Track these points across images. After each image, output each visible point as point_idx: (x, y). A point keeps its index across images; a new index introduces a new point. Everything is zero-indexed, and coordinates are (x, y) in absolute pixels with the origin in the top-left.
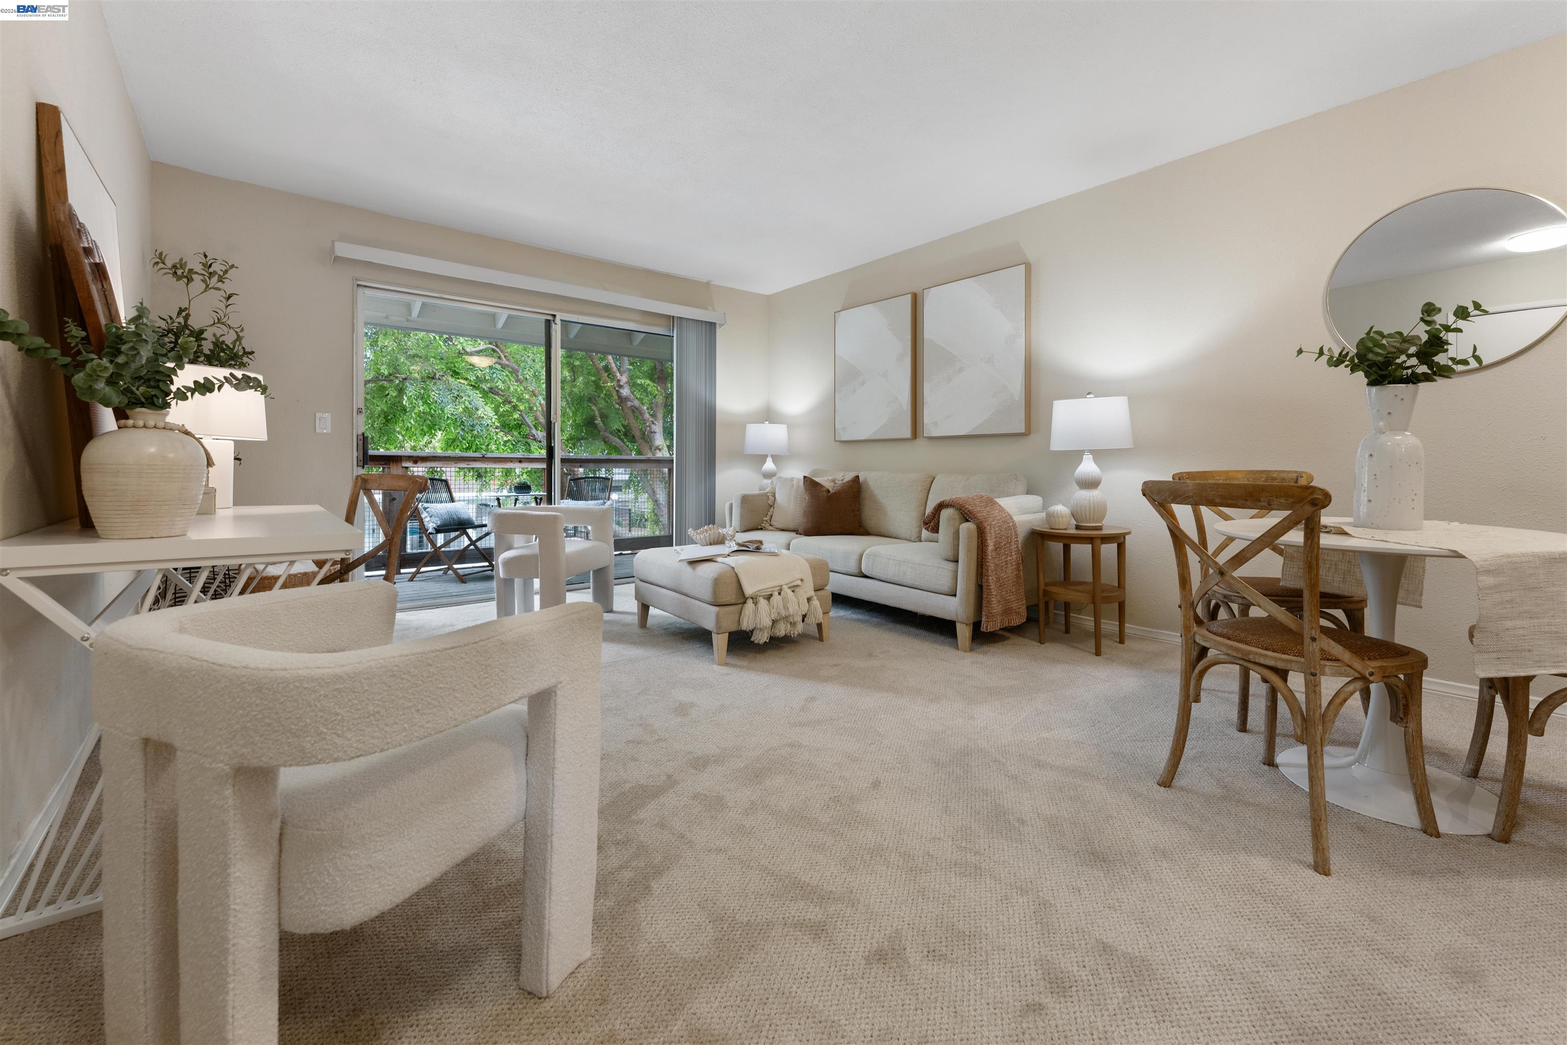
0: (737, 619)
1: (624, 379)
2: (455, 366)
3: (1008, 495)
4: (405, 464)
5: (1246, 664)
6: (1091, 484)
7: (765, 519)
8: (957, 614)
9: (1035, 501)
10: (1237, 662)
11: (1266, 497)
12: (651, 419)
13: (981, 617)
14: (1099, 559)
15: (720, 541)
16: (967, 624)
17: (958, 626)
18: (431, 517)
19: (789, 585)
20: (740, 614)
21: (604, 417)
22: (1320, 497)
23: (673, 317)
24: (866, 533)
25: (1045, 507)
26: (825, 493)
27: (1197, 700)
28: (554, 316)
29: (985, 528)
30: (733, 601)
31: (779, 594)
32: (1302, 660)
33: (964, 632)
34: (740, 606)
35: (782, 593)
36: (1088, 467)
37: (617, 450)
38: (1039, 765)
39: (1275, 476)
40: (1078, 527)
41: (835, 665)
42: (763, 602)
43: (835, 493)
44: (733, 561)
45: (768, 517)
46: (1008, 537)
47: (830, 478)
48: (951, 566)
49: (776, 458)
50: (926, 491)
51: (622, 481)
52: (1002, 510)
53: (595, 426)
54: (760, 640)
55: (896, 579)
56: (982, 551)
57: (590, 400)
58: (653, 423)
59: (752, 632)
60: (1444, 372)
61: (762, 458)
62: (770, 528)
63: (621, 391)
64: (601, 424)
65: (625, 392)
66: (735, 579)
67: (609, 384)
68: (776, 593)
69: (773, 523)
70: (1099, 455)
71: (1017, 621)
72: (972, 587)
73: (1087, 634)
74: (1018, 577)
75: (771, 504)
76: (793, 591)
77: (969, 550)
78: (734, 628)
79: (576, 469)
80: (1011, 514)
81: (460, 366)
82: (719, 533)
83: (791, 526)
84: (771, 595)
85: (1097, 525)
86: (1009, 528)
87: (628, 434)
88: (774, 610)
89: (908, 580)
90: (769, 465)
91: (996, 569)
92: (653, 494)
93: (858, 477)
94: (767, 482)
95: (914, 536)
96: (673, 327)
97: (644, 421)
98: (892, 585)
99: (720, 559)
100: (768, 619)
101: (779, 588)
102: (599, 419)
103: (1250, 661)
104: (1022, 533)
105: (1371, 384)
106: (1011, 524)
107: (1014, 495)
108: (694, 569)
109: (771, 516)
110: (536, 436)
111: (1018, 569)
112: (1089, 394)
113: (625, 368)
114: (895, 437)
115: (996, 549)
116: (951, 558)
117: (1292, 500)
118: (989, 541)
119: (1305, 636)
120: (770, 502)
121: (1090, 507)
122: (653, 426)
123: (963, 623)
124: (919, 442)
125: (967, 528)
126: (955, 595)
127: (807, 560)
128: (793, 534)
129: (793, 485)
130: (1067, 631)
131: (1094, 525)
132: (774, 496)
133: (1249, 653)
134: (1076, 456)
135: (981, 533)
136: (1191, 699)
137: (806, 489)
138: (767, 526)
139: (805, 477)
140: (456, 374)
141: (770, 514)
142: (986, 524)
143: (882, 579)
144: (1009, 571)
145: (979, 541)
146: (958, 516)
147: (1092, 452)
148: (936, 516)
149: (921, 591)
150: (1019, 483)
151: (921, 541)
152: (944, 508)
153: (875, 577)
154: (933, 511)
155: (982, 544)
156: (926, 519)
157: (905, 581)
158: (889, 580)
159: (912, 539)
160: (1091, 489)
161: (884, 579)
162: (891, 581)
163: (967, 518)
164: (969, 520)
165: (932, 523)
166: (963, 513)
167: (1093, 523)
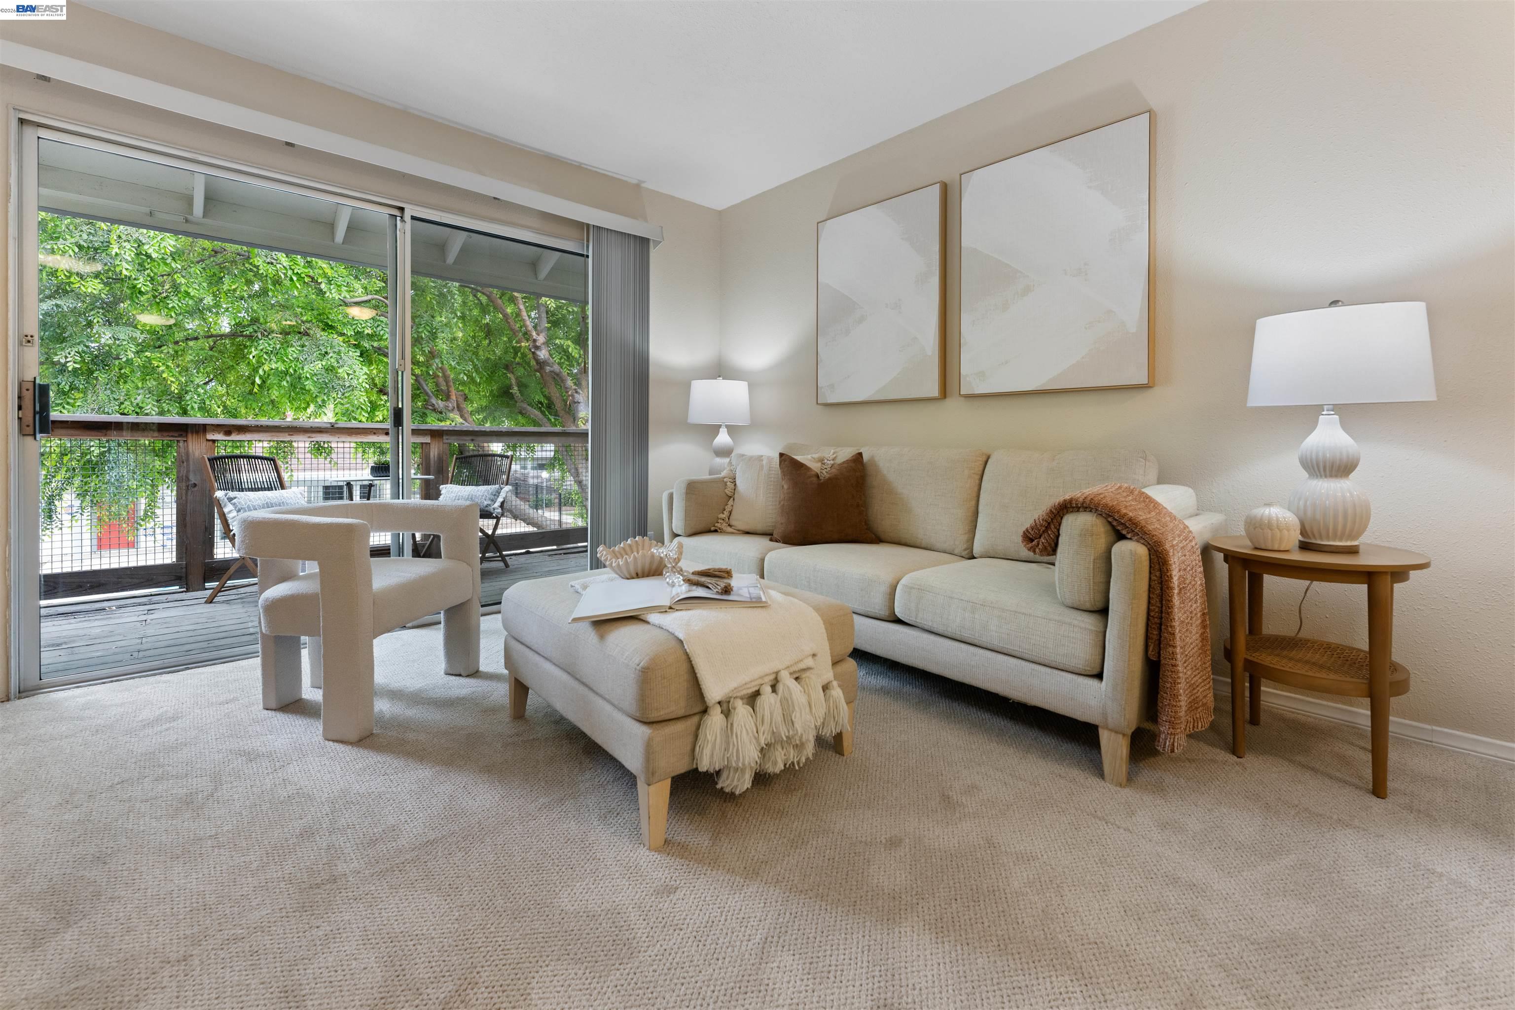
0: (689, 748)
1: (541, 339)
2: (328, 318)
4: (210, 436)
6: (1339, 467)
7: (722, 516)
8: (1104, 715)
12: (574, 387)
13: (1157, 723)
14: (1389, 613)
15: (654, 570)
16: (1124, 735)
17: (1105, 737)
18: (239, 511)
19: (792, 670)
20: (696, 736)
21: (522, 386)
23: (588, 225)
26: (815, 479)
28: (402, 209)
29: (1167, 553)
30: (681, 713)
31: (774, 688)
33: (1113, 745)
34: (695, 719)
35: (780, 687)
36: (1329, 436)
37: (536, 423)
40: (1305, 546)
42: (742, 710)
43: (830, 479)
44: (676, 623)
45: (726, 513)
47: (816, 456)
48: (1089, 622)
49: (732, 430)
50: (977, 477)
51: (546, 458)
53: (511, 396)
54: (737, 786)
55: (966, 635)
57: (507, 367)
58: (577, 392)
59: (718, 773)
61: (714, 430)
62: (729, 529)
63: (538, 353)
64: (518, 394)
65: (543, 354)
66: (684, 667)
67: (523, 344)
68: (768, 689)
69: (733, 522)
72: (1137, 664)
75: (730, 494)
76: (797, 679)
77: (1131, 595)
78: (682, 767)
79: (486, 445)
81: (335, 316)
82: (653, 555)
83: (760, 527)
84: (757, 694)
87: (549, 407)
88: (766, 726)
89: (993, 637)
90: (723, 438)
92: (576, 474)
93: (860, 454)
94: (723, 461)
95: (960, 548)
96: (588, 241)
97: (567, 389)
98: (957, 644)
99: (653, 618)
100: (752, 748)
101: (772, 677)
102: (516, 388)
108: (602, 637)
109: (730, 513)
110: (437, 406)
112: (1334, 301)
113: (542, 327)
114: (916, 396)
116: (1088, 606)
120: (728, 491)
122: (576, 395)
123: (1114, 730)
124: (952, 404)
125: (1127, 553)
126: (1099, 676)
127: (817, 609)
128: (764, 542)
129: (762, 466)
130: (1254, 720)
131: (1346, 543)
132: (734, 482)
135: (1157, 563)
137: (784, 474)
138: (724, 526)
139: (781, 455)
140: (328, 327)
141: (728, 508)
142: (1165, 545)
143: (935, 630)
145: (1154, 578)
146: (1102, 530)
147: (1338, 409)
148: (1052, 526)
149: (1020, 661)
150: (1147, 463)
151: (974, 558)
152: (1067, 512)
153: (920, 625)
154: (1046, 517)
155: (1161, 583)
156: (1027, 530)
157: (984, 640)
158: (949, 635)
159: (956, 552)
160: (1341, 477)
161: (941, 632)
162: (954, 636)
163: (1124, 532)
164: (1129, 536)
165: (1042, 540)
166: (1115, 523)
167: (1347, 540)
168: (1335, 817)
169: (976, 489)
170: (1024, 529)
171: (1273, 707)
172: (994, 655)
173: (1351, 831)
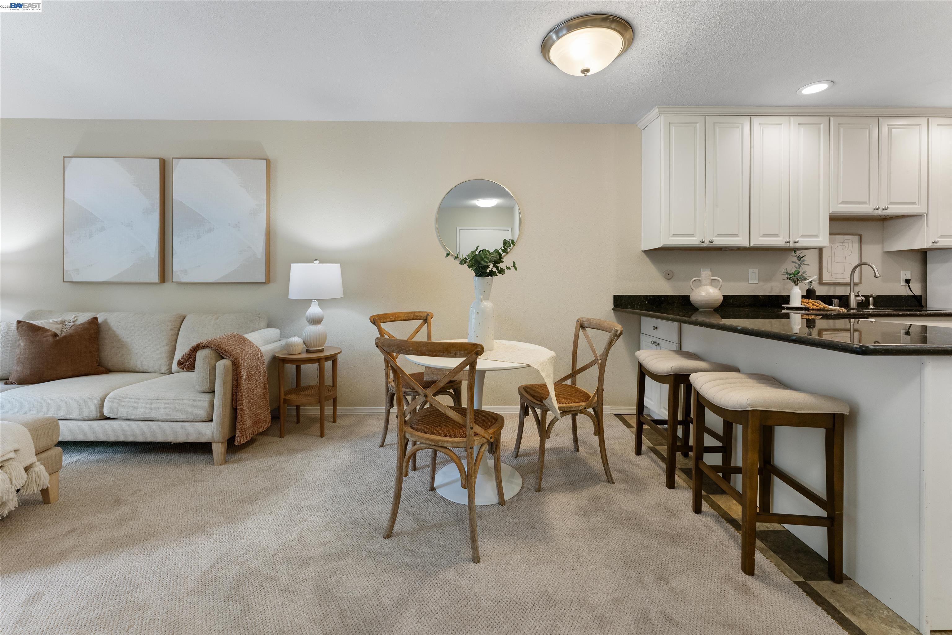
3: (254, 330)
5: (436, 448)
6: (317, 321)
8: (213, 436)
9: (274, 332)
10: (431, 447)
11: (454, 351)
13: (235, 433)
14: (324, 372)
16: (222, 443)
17: (214, 444)
22: (480, 350)
24: (108, 371)
25: (282, 336)
26: (50, 338)
27: (406, 475)
29: (239, 363)
32: (465, 439)
33: (218, 449)
36: (315, 310)
38: (304, 563)
39: (417, 315)
40: (308, 351)
41: (70, 532)
43: (65, 336)
46: (257, 366)
47: (57, 320)
48: (207, 397)
50: (177, 329)
52: (252, 345)
55: (147, 417)
56: (237, 381)
60: (501, 271)
70: (322, 302)
71: (264, 427)
72: (228, 411)
73: (312, 420)
74: (265, 394)
77: (225, 383)
80: (258, 345)
85: (321, 348)
86: (258, 359)
89: (161, 415)
91: (248, 393)
93: (96, 318)
95: (164, 369)
98: (143, 422)
103: (438, 446)
104: (267, 359)
105: (476, 276)
106: (260, 355)
107: (258, 329)
111: (265, 388)
112: (316, 260)
114: (141, 281)
115: (248, 378)
116: (207, 390)
117: (467, 352)
118: (243, 373)
119: (467, 427)
121: (316, 338)
123: (219, 443)
124: (166, 285)
125: (222, 365)
126: (211, 421)
130: (298, 422)
131: (319, 348)
133: (438, 441)
134: (307, 303)
135: (236, 367)
136: (403, 475)
137: (21, 335)
139: (19, 321)
142: (240, 360)
143: (129, 418)
144: (258, 391)
145: (234, 374)
146: (214, 356)
147: (317, 300)
148: (192, 356)
149: (176, 423)
150: (261, 319)
151: (171, 373)
152: (199, 349)
153: (122, 418)
154: (188, 353)
155: (237, 375)
156: (180, 360)
157: (157, 417)
158: (138, 419)
159: (162, 371)
160: (317, 324)
161: (133, 418)
162: (140, 419)
163: (223, 356)
164: (225, 357)
165: (187, 363)
166: (219, 352)
167: (318, 347)
169: (175, 336)
170: (178, 359)
171: (309, 415)
172: (163, 423)
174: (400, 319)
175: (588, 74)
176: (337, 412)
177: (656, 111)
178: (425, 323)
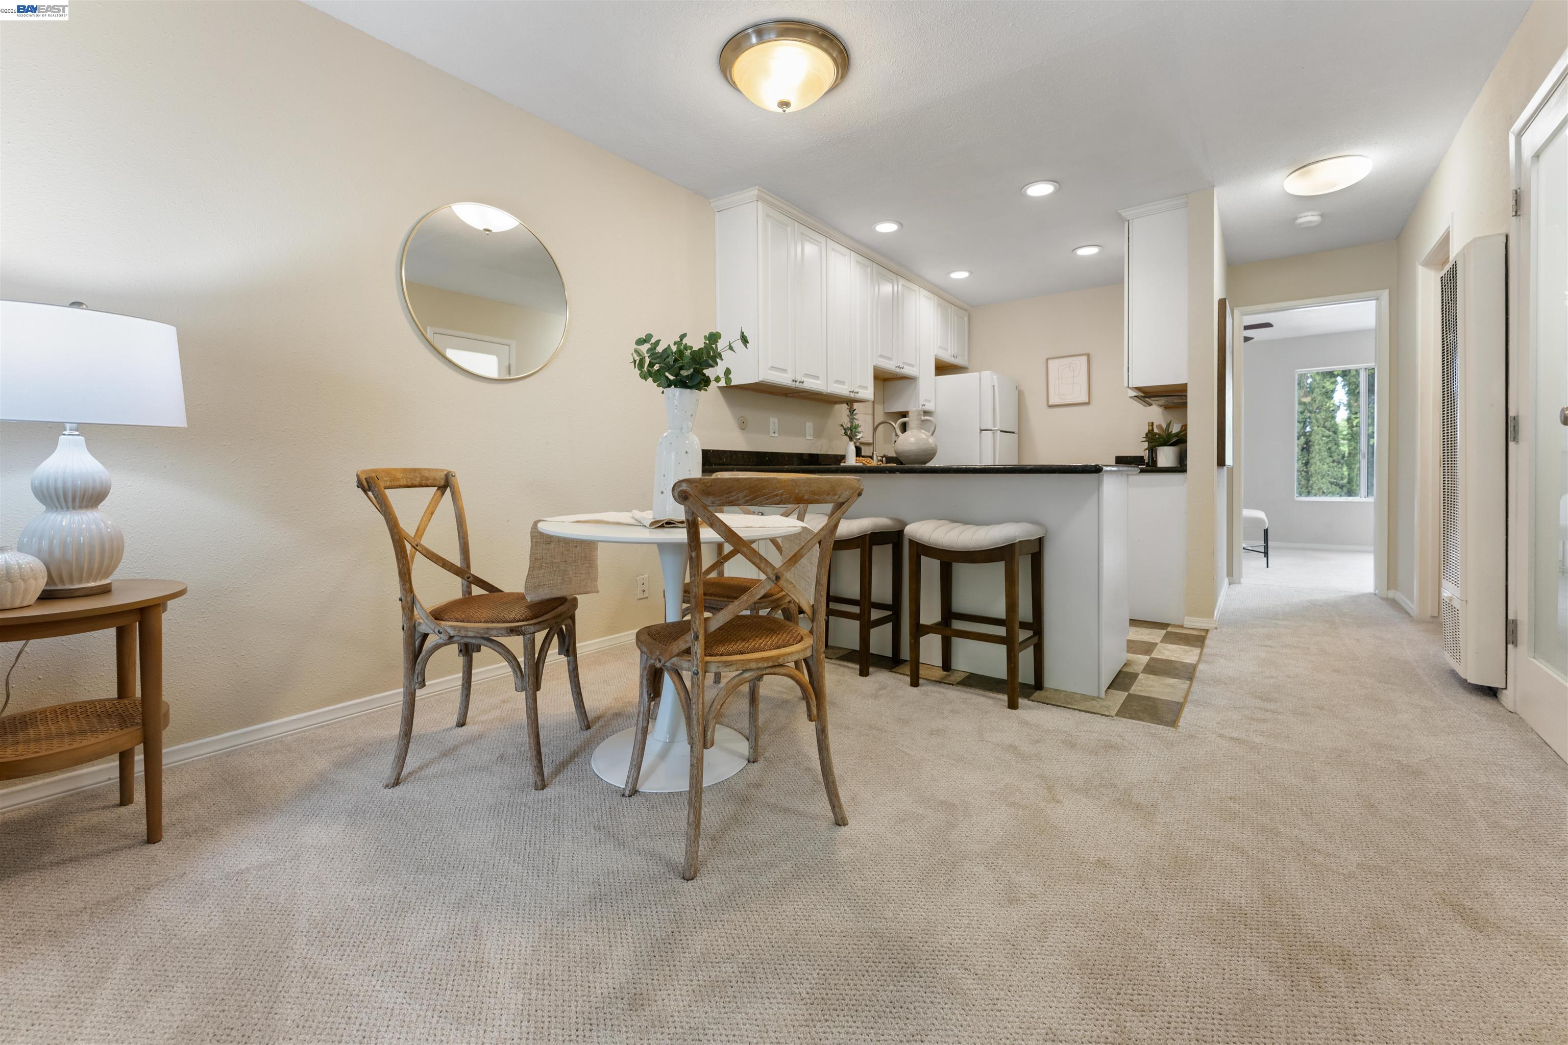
6: (86, 498)
39: (426, 475)
40: (48, 596)
85: (101, 583)
131: (96, 584)
167: (102, 579)
168: (131, 889)
173: (156, 891)
174: (397, 483)
175: (788, 110)
176: (164, 762)
177: (754, 192)
178: (443, 494)
